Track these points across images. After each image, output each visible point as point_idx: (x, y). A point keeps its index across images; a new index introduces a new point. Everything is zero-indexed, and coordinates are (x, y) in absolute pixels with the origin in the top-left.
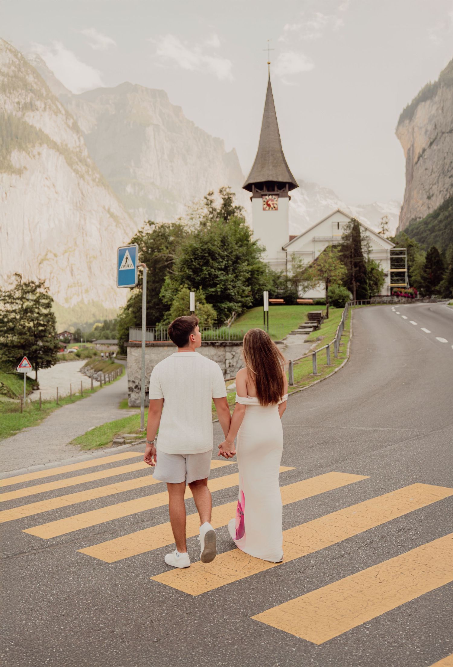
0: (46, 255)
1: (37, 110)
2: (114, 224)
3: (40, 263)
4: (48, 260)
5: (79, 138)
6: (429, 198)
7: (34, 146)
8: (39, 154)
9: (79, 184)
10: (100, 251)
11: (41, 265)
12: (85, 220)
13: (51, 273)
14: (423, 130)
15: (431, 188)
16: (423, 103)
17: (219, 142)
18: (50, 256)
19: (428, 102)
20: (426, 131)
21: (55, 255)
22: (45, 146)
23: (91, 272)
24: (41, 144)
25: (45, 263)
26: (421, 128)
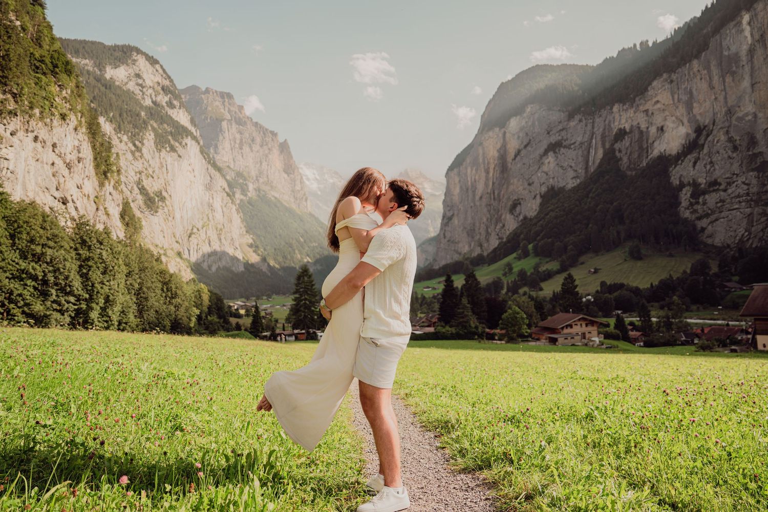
0: (192, 229)
1: (175, 107)
2: (230, 201)
3: (189, 237)
4: (194, 234)
5: (196, 131)
6: (530, 184)
7: (182, 138)
8: (186, 144)
9: (208, 169)
10: (223, 225)
11: (190, 239)
12: (213, 198)
13: (197, 245)
14: (516, 136)
15: (531, 178)
16: (515, 117)
17: (274, 134)
18: (195, 230)
19: (518, 117)
20: (519, 137)
21: (198, 230)
22: (189, 137)
23: (221, 242)
24: (187, 136)
25: (193, 236)
26: (514, 135)
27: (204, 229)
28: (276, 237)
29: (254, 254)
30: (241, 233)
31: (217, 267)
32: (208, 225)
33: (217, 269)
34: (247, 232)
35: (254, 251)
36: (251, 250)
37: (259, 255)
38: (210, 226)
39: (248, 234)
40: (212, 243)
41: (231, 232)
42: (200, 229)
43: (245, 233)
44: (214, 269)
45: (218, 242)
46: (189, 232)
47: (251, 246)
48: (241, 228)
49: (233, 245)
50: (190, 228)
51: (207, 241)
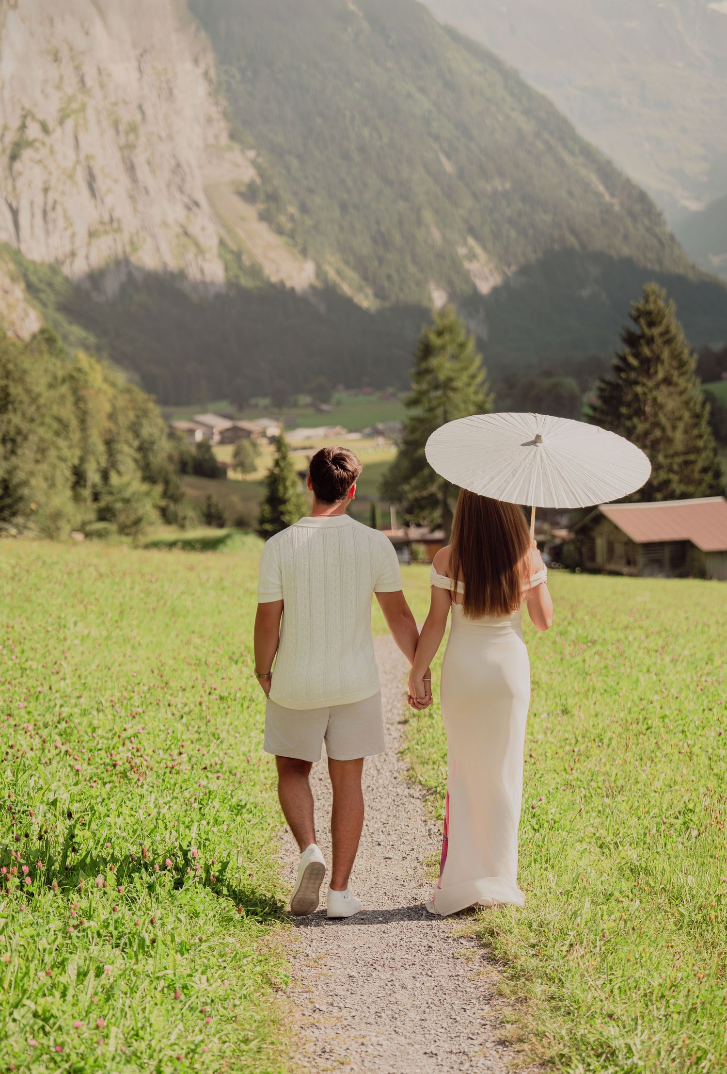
27: (70, 123)
28: (346, 156)
29: (262, 230)
30: (211, 140)
31: (123, 277)
32: (83, 108)
33: (123, 289)
34: (232, 136)
35: (265, 217)
36: (250, 211)
37: (280, 231)
38: (90, 113)
39: (237, 147)
40: (102, 184)
41: (170, 137)
42: (51, 124)
43: (224, 140)
44: (111, 286)
45: (125, 181)
46: (10, 137)
47: (249, 194)
48: (209, 120)
49: (181, 190)
50: (15, 123)
51: (80, 175)
